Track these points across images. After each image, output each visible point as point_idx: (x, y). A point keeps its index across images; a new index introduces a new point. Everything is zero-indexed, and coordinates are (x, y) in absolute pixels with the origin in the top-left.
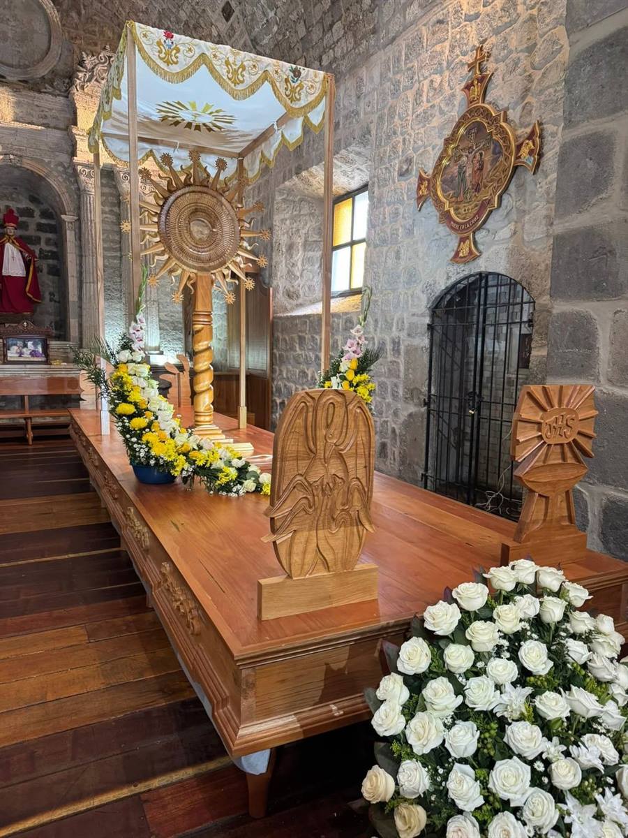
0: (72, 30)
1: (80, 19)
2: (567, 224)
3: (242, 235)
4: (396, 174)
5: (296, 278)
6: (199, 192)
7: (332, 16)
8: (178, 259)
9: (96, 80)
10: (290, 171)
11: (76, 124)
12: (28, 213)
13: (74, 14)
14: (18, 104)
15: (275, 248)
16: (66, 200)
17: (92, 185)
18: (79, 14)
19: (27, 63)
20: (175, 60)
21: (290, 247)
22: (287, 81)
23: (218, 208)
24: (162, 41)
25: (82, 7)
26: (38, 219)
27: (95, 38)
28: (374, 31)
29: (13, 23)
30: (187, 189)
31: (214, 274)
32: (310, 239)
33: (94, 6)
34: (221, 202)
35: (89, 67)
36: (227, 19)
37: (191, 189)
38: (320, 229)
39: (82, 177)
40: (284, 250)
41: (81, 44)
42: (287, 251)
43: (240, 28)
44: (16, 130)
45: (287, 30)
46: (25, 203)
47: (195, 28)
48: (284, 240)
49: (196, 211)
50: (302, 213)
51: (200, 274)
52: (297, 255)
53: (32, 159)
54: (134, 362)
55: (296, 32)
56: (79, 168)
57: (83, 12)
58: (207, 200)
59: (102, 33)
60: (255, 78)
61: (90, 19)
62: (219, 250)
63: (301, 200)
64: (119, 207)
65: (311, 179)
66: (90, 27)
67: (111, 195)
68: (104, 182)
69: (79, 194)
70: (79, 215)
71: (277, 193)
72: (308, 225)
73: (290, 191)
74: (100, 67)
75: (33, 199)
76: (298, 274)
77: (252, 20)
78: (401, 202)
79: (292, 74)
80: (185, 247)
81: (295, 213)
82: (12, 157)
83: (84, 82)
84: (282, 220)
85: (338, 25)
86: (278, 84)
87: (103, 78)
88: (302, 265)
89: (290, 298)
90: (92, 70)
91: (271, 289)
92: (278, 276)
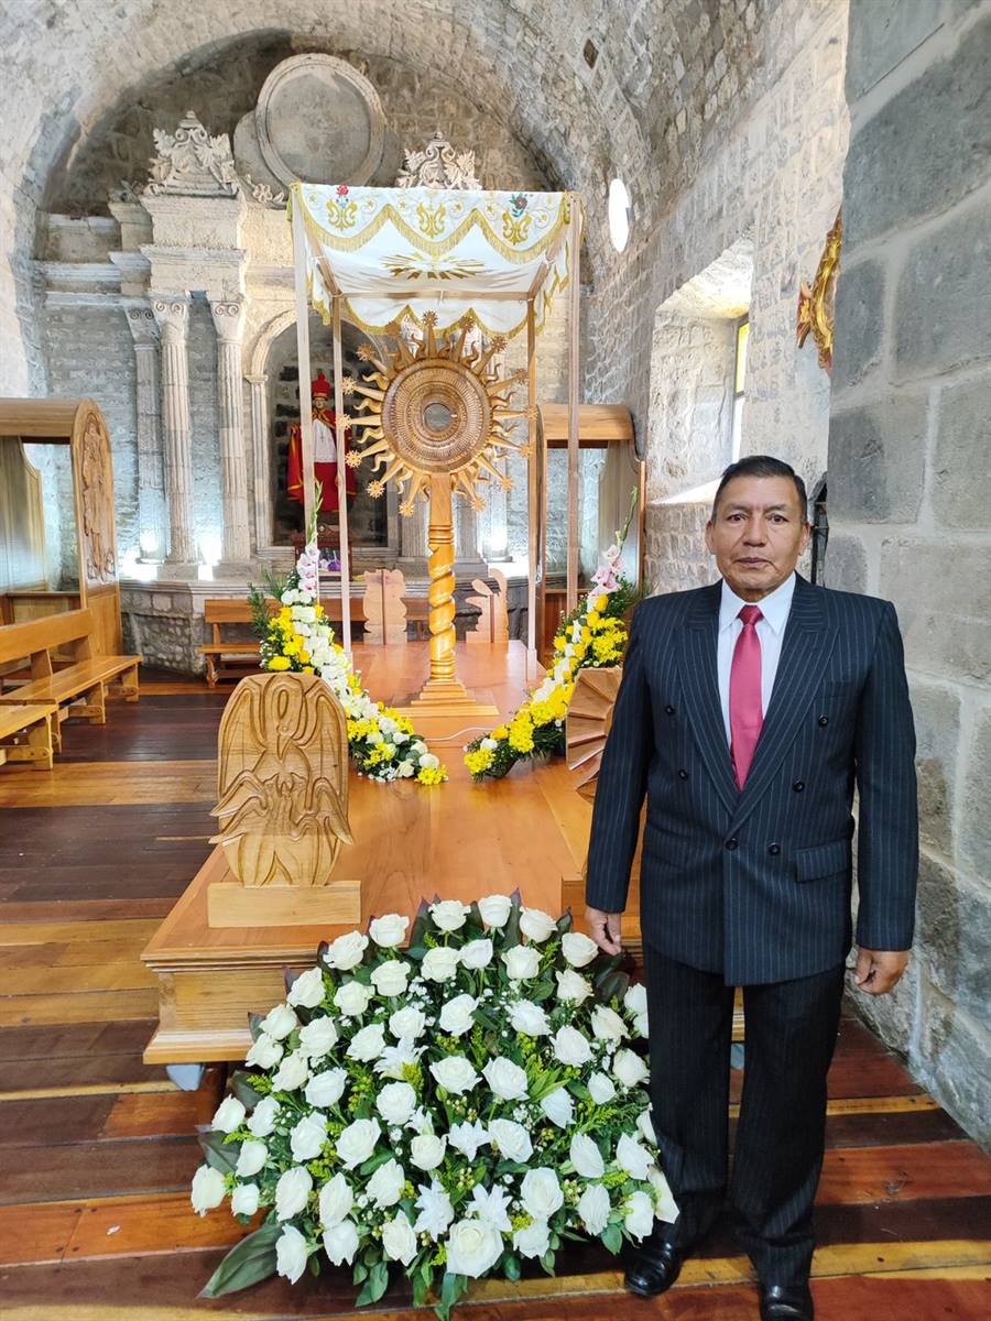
0: (402, 115)
1: (413, 97)
2: (842, 402)
3: (494, 418)
4: (779, 290)
5: (682, 444)
6: (436, 367)
7: (713, 44)
8: (406, 459)
9: (423, 185)
10: (671, 284)
13: (405, 92)
15: (652, 401)
18: (412, 90)
19: (341, 174)
20: (351, 221)
21: (674, 397)
22: (505, 217)
23: (461, 387)
24: (334, 201)
25: (416, 79)
27: (433, 119)
28: (761, 63)
29: (326, 125)
30: (418, 366)
31: (456, 474)
32: (705, 383)
33: (432, 75)
34: (465, 376)
35: (412, 165)
36: (591, 64)
37: (423, 364)
38: (719, 366)
40: (666, 402)
41: (414, 133)
42: (670, 404)
43: (607, 74)
45: (663, 70)
47: (555, 83)
48: (666, 387)
49: (431, 393)
50: (692, 345)
51: (435, 475)
52: (683, 409)
54: (302, 604)
55: (674, 72)
57: (418, 86)
58: (444, 377)
59: (442, 110)
60: (458, 223)
61: (426, 94)
62: (463, 440)
63: (693, 325)
65: (698, 294)
66: (428, 105)
71: (657, 318)
72: (702, 362)
73: (675, 313)
74: (427, 166)
75: (348, 356)
76: (686, 438)
77: (620, 61)
78: (783, 332)
79: (514, 206)
80: (415, 441)
81: (682, 346)
84: (663, 358)
85: (721, 56)
86: (491, 225)
87: (431, 181)
88: (692, 424)
89: (673, 476)
90: (417, 172)
91: (643, 463)
92: (656, 443)
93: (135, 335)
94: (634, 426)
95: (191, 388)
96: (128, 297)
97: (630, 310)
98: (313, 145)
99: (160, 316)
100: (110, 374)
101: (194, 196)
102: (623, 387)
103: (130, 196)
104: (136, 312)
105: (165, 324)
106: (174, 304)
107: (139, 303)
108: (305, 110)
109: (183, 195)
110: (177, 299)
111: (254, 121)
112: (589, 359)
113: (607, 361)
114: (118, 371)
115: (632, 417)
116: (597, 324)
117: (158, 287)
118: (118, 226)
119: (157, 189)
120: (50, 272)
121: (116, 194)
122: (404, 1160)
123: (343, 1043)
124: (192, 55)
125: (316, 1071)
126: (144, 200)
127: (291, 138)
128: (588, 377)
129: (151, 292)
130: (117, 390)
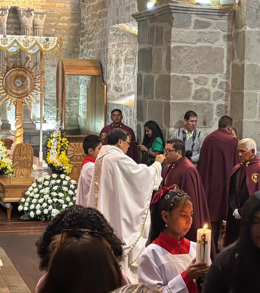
5: (120, 79)
10: (115, 21)
15: (109, 62)
21: (117, 61)
32: (128, 57)
38: (134, 51)
40: (114, 63)
42: (115, 63)
48: (114, 57)
50: (124, 42)
52: (121, 66)
63: (124, 34)
64: (20, 31)
67: (15, 23)
68: (11, 15)
71: (110, 30)
72: (127, 49)
73: (117, 29)
76: (122, 77)
81: (120, 42)
84: (113, 45)
88: (124, 72)
89: (117, 91)
91: (105, 86)
92: (111, 78)
94: (102, 69)
97: (100, 20)
102: (98, 51)
112: (82, 32)
113: (90, 36)
115: (101, 65)
116: (86, 17)
122: (47, 202)
123: (39, 191)
125: (35, 194)
128: (81, 39)
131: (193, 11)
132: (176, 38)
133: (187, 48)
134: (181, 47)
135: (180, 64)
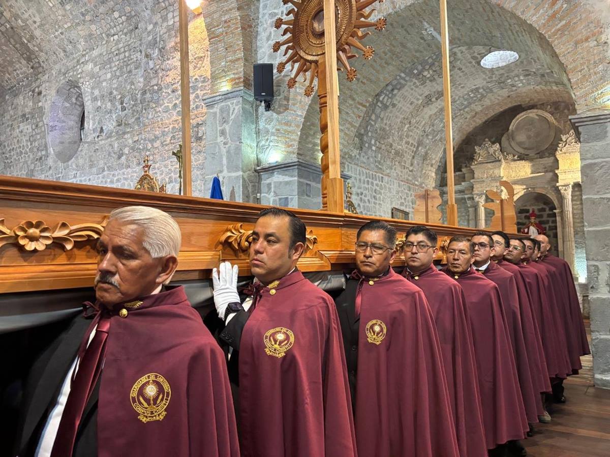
9: (569, 144)
11: (558, 169)
12: (543, 210)
13: (566, 111)
14: (533, 166)
16: (556, 203)
17: (568, 194)
18: (569, 110)
19: (539, 144)
26: (548, 212)
29: (534, 130)
35: (564, 140)
39: (562, 191)
44: (532, 177)
46: (542, 206)
53: (540, 188)
56: (560, 188)
57: (571, 108)
68: (574, 189)
69: (561, 198)
70: (562, 209)
74: (570, 138)
75: (545, 204)
82: (530, 189)
83: (562, 148)
87: (572, 143)
90: (566, 141)
93: (469, 206)
95: (486, 220)
96: (467, 194)
98: (529, 137)
99: (477, 199)
100: (462, 217)
101: (487, 163)
103: (468, 165)
104: (469, 198)
105: (478, 202)
106: (480, 195)
107: (469, 196)
108: (526, 127)
109: (483, 163)
110: (481, 194)
111: (508, 135)
114: (463, 216)
117: (476, 191)
118: (464, 174)
119: (476, 162)
120: (445, 189)
121: (464, 165)
124: (488, 119)
126: (472, 167)
127: (521, 137)
129: (474, 193)
130: (463, 222)
131: (607, 119)
132: (586, 154)
133: (604, 163)
134: (595, 164)
135: (595, 184)
